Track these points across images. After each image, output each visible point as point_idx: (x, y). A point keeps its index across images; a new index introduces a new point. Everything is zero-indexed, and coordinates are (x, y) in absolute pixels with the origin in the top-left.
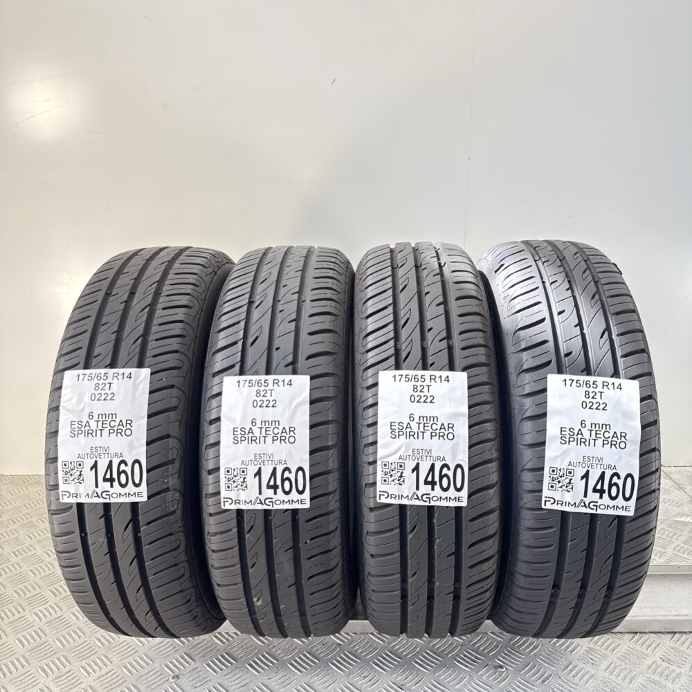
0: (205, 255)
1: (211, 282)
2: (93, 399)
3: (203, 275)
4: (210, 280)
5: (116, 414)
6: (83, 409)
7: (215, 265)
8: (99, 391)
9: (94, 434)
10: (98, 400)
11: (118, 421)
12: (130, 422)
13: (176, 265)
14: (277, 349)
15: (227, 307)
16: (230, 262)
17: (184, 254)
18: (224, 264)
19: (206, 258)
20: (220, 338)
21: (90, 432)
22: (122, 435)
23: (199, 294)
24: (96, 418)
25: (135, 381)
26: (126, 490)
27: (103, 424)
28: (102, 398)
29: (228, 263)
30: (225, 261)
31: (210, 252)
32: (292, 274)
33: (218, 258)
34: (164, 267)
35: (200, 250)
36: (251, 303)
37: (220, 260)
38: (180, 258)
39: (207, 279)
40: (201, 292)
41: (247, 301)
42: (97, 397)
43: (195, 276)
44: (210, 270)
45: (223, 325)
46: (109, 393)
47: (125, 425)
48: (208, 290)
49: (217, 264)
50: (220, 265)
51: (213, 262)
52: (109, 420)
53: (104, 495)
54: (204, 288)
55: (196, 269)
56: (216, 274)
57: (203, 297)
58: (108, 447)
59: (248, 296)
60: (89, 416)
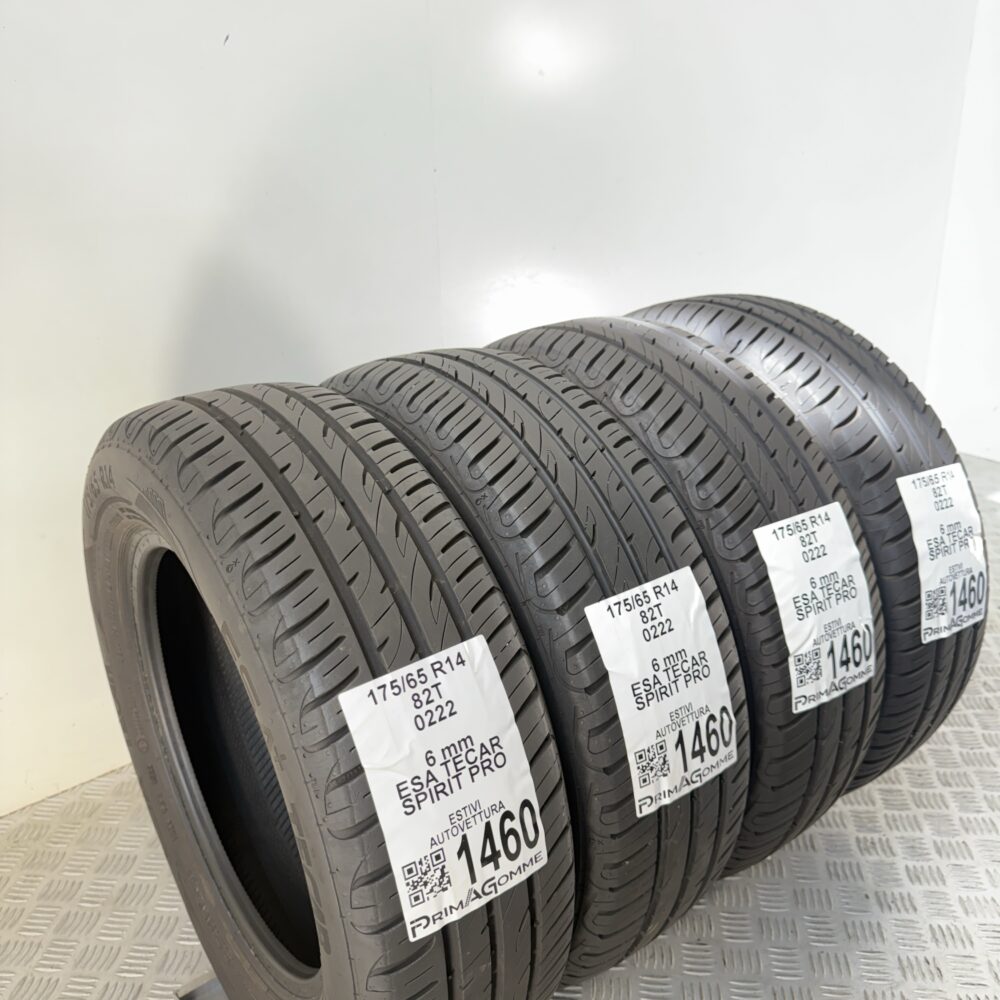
2: (421, 726)
5: (469, 737)
6: (412, 752)
8: (426, 707)
9: (447, 790)
10: (431, 724)
11: (477, 747)
12: (495, 742)
21: (440, 788)
22: (493, 770)
24: (440, 759)
25: (472, 665)
26: (519, 861)
27: (456, 764)
28: (436, 718)
42: (427, 719)
46: (444, 705)
47: (490, 750)
52: (464, 753)
53: (487, 890)
58: (478, 802)
60: (427, 760)
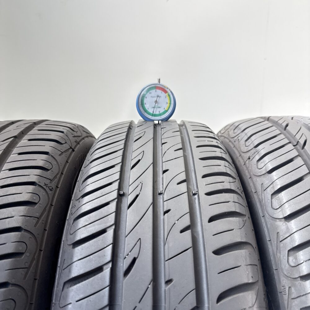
0: (61, 129)
1: (67, 162)
3: (56, 154)
4: (66, 159)
7: (73, 140)
13: (24, 141)
14: (168, 282)
15: (87, 204)
16: (89, 135)
17: (36, 128)
18: (83, 139)
19: (62, 132)
20: (75, 259)
23: (48, 182)
29: (87, 137)
30: (85, 134)
31: (68, 125)
32: (171, 154)
33: (77, 132)
34: (7, 144)
35: (56, 123)
36: (121, 196)
37: (79, 134)
38: (30, 132)
39: (61, 159)
40: (51, 178)
41: (114, 195)
43: (44, 157)
44: (65, 147)
45: (81, 234)
48: (62, 174)
49: (76, 138)
50: (78, 139)
51: (71, 137)
54: (56, 172)
55: (47, 146)
56: (73, 150)
57: (53, 185)
59: (115, 186)
